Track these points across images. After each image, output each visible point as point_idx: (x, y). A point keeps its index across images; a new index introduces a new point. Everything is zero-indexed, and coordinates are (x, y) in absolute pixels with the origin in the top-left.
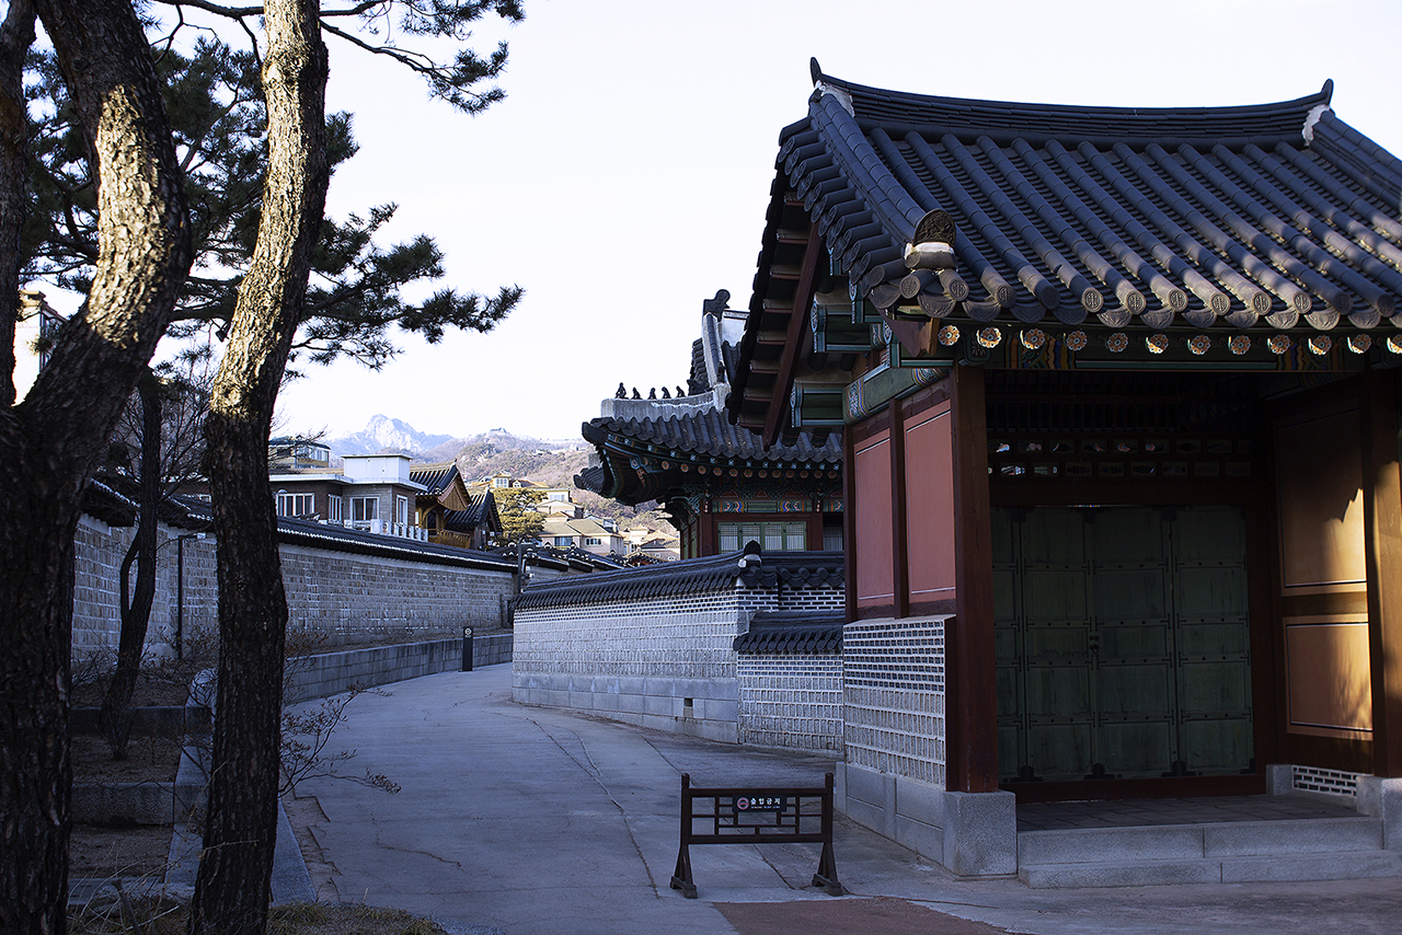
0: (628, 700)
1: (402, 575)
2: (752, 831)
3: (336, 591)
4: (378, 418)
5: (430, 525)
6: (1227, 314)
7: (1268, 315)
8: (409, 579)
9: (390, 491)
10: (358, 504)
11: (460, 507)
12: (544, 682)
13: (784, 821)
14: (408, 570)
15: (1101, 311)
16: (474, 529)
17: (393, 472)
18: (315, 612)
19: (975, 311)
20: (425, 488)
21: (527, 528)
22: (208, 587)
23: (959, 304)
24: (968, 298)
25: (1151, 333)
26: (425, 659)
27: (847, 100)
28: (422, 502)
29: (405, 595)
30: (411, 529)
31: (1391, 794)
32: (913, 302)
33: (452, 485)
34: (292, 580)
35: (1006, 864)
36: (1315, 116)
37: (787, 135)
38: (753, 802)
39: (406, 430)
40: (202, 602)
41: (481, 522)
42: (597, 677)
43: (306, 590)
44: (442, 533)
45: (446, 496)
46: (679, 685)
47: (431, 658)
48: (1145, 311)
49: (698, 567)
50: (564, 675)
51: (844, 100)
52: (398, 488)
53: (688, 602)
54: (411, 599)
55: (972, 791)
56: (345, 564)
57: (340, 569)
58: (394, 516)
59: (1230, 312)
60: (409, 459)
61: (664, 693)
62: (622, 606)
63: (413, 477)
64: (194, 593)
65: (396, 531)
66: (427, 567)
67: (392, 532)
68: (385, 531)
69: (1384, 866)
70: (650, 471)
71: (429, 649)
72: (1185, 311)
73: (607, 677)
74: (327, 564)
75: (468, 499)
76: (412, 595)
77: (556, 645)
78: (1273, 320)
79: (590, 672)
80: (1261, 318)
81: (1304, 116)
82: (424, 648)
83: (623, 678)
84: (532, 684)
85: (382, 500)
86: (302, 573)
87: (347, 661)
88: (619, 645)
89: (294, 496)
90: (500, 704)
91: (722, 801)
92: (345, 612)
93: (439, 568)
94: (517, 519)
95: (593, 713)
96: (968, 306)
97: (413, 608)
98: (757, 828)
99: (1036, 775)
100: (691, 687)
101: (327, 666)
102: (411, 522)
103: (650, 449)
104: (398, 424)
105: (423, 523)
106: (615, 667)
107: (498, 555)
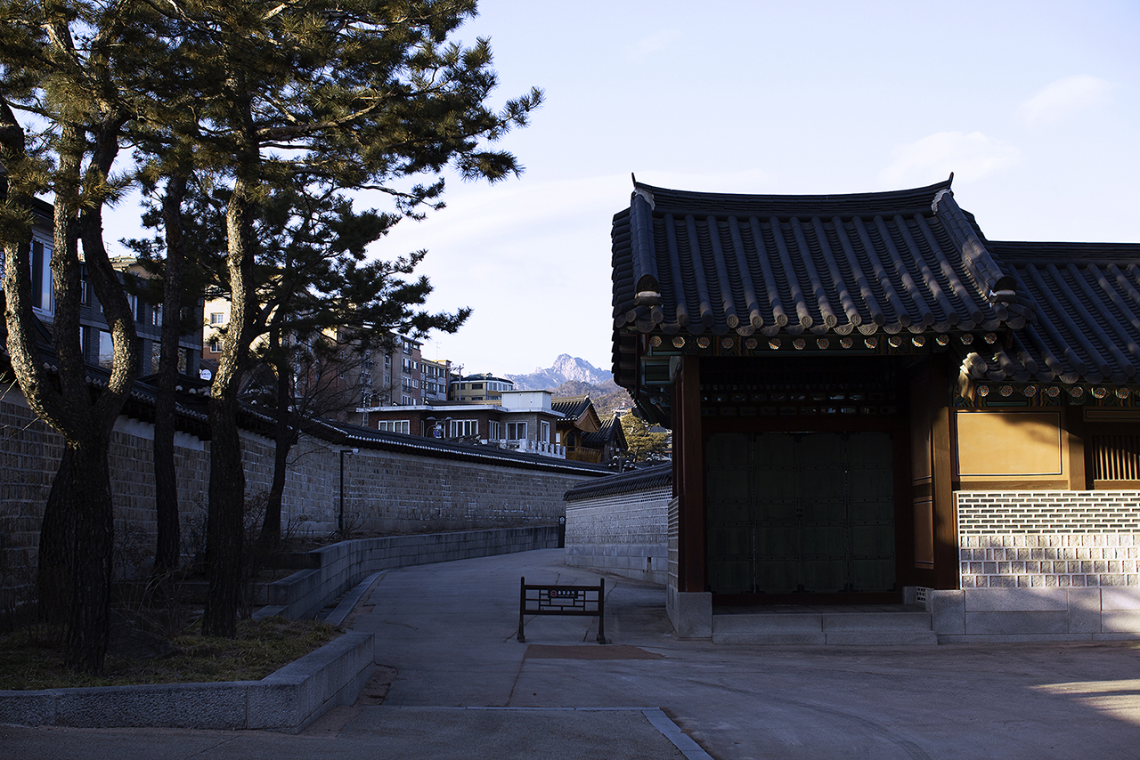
0: (622, 560)
1: (519, 480)
2: (559, 609)
3: (465, 490)
4: (563, 357)
5: (569, 443)
6: (811, 327)
7: (835, 327)
8: (526, 483)
9: (536, 418)
10: (512, 427)
11: (592, 429)
12: (581, 550)
13: (577, 604)
14: (525, 476)
15: (738, 327)
16: (604, 446)
17: (537, 403)
18: (449, 504)
19: (666, 328)
20: (563, 415)
21: (653, 446)
22: (365, 486)
23: (658, 325)
24: (663, 321)
25: (771, 339)
26: (530, 539)
27: (650, 198)
28: (560, 426)
29: (522, 493)
30: (552, 446)
31: (938, 598)
32: (633, 324)
33: (586, 413)
34: (430, 482)
35: (706, 632)
36: (939, 196)
37: (617, 217)
38: (560, 593)
39: (586, 367)
40: (360, 496)
41: (609, 441)
42: (607, 546)
43: (441, 488)
44: (578, 450)
45: (580, 420)
46: (645, 548)
47: (535, 539)
48: (763, 327)
49: (656, 471)
50: (590, 545)
51: (648, 198)
52: (541, 415)
53: (650, 494)
54: (527, 497)
55: (689, 591)
56: (473, 471)
57: (468, 474)
58: (539, 437)
59: (812, 326)
60: (551, 393)
61: (638, 555)
62: (619, 498)
63: (555, 407)
64: (354, 490)
65: (540, 448)
66: (541, 474)
67: (537, 448)
68: (530, 448)
69: (925, 638)
70: (664, 405)
71: (534, 532)
72: (786, 326)
73: (611, 545)
74: (458, 471)
75: (599, 424)
76: (528, 494)
77: (587, 525)
78: (838, 330)
79: (603, 542)
80: (831, 329)
81: (933, 196)
82: (530, 531)
83: (619, 545)
84: (575, 552)
85: (529, 424)
86: (438, 477)
87: (465, 538)
88: (617, 523)
89: (464, 422)
90: (558, 566)
91: (542, 592)
92: (474, 505)
93: (551, 475)
94: (643, 438)
95: (604, 570)
96: (663, 326)
97: (529, 503)
98: (562, 607)
99: (761, 590)
100: (651, 549)
101: (449, 541)
102: (553, 440)
103: (662, 390)
104: (579, 362)
105: (563, 442)
106: (615, 538)
107: (605, 466)
